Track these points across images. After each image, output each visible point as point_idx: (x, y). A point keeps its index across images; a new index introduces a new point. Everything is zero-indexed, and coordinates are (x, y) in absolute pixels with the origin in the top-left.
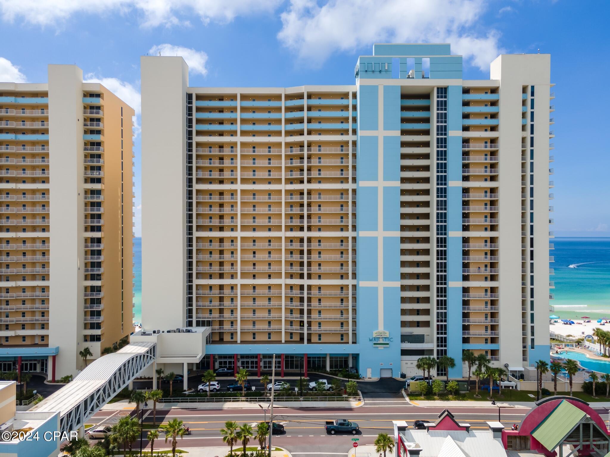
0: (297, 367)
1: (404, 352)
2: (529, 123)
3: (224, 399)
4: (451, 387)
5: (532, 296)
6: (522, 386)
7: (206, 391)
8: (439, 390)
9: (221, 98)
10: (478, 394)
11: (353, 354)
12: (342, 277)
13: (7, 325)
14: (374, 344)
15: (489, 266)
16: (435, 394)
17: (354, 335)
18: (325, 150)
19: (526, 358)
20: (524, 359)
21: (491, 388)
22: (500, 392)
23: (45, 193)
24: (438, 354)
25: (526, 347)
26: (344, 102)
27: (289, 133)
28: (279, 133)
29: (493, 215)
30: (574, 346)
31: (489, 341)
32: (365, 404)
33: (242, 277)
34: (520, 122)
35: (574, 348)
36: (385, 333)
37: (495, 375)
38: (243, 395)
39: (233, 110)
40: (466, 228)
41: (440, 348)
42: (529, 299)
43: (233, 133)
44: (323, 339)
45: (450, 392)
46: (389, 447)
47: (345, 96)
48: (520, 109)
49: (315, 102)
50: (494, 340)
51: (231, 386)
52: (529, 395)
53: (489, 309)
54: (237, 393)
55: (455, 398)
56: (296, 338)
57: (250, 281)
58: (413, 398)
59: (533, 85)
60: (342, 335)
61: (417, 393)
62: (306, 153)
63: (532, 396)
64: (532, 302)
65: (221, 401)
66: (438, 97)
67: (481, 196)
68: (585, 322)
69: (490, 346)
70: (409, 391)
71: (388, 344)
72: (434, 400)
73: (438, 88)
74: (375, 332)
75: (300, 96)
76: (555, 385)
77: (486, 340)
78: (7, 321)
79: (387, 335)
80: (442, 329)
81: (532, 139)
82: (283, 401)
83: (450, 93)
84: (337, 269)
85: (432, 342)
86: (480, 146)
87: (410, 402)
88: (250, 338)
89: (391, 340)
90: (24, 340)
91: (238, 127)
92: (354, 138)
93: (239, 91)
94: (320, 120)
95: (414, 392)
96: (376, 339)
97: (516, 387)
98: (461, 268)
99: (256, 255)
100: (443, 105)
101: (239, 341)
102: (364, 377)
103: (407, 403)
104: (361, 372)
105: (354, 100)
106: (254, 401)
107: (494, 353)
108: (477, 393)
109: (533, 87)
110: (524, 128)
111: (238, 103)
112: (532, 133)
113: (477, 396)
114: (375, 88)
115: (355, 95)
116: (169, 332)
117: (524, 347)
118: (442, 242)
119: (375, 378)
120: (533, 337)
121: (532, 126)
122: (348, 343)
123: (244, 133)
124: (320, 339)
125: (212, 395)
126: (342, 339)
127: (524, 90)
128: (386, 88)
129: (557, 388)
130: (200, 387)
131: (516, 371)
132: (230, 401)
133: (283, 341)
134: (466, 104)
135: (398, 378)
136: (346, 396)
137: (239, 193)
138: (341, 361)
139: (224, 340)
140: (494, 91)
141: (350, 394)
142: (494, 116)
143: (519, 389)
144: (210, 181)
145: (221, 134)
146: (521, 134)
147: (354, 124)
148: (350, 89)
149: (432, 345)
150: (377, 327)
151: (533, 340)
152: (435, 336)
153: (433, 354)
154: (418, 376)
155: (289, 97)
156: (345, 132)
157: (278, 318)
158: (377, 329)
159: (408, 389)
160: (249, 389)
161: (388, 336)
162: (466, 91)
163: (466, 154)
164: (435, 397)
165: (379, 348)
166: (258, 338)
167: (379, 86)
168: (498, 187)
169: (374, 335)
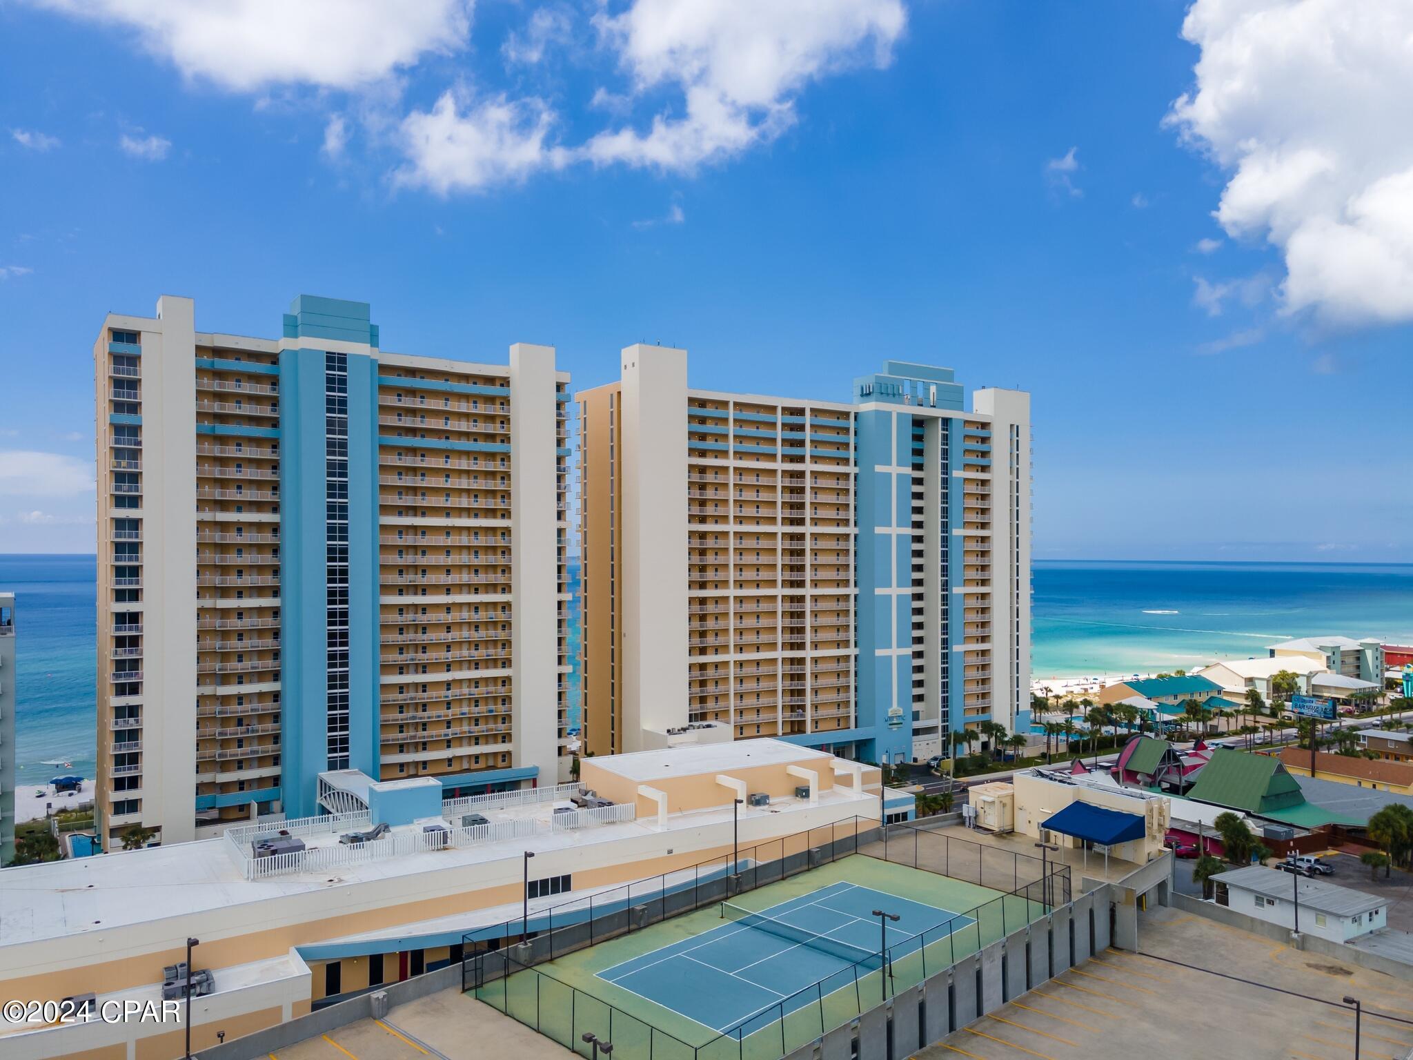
1: (915, 732)
2: (1014, 466)
5: (1018, 658)
9: (704, 404)
11: (855, 741)
12: (842, 646)
13: (424, 744)
14: (890, 725)
15: (981, 625)
17: (857, 717)
18: (821, 483)
23: (506, 532)
24: (942, 731)
26: (844, 423)
28: (774, 457)
29: (984, 568)
31: (980, 711)
33: (735, 651)
34: (1007, 464)
36: (898, 711)
39: (725, 421)
41: (944, 724)
42: (1015, 661)
43: (725, 454)
47: (846, 416)
48: (1009, 449)
49: (818, 420)
50: (984, 710)
53: (980, 676)
59: (1018, 424)
62: (808, 486)
64: (1018, 665)
66: (942, 429)
67: (973, 546)
69: (982, 717)
71: (901, 723)
73: (941, 419)
74: (890, 711)
75: (802, 412)
77: (978, 710)
78: (424, 737)
79: (900, 713)
80: (946, 701)
81: (1017, 484)
83: (952, 427)
84: (836, 635)
85: (937, 717)
86: (974, 489)
89: (904, 719)
90: (450, 765)
91: (731, 446)
92: (856, 470)
94: (823, 444)
96: (891, 719)
99: (743, 621)
100: (947, 439)
105: (857, 422)
109: (1017, 427)
110: (1010, 470)
111: (731, 414)
112: (1017, 477)
115: (857, 417)
118: (945, 599)
121: (1017, 469)
123: (737, 454)
124: (816, 727)
126: (839, 724)
127: (1012, 426)
128: (900, 416)
133: (780, 733)
135: (912, 763)
137: (731, 535)
140: (984, 425)
142: (984, 454)
145: (704, 453)
146: (1009, 477)
147: (856, 453)
148: (852, 409)
149: (938, 722)
150: (891, 705)
152: (940, 710)
153: (938, 732)
155: (786, 411)
156: (846, 461)
157: (771, 703)
158: (892, 707)
161: (902, 715)
162: (966, 424)
165: (894, 729)
166: (745, 733)
167: (893, 413)
168: (989, 537)
169: (890, 715)
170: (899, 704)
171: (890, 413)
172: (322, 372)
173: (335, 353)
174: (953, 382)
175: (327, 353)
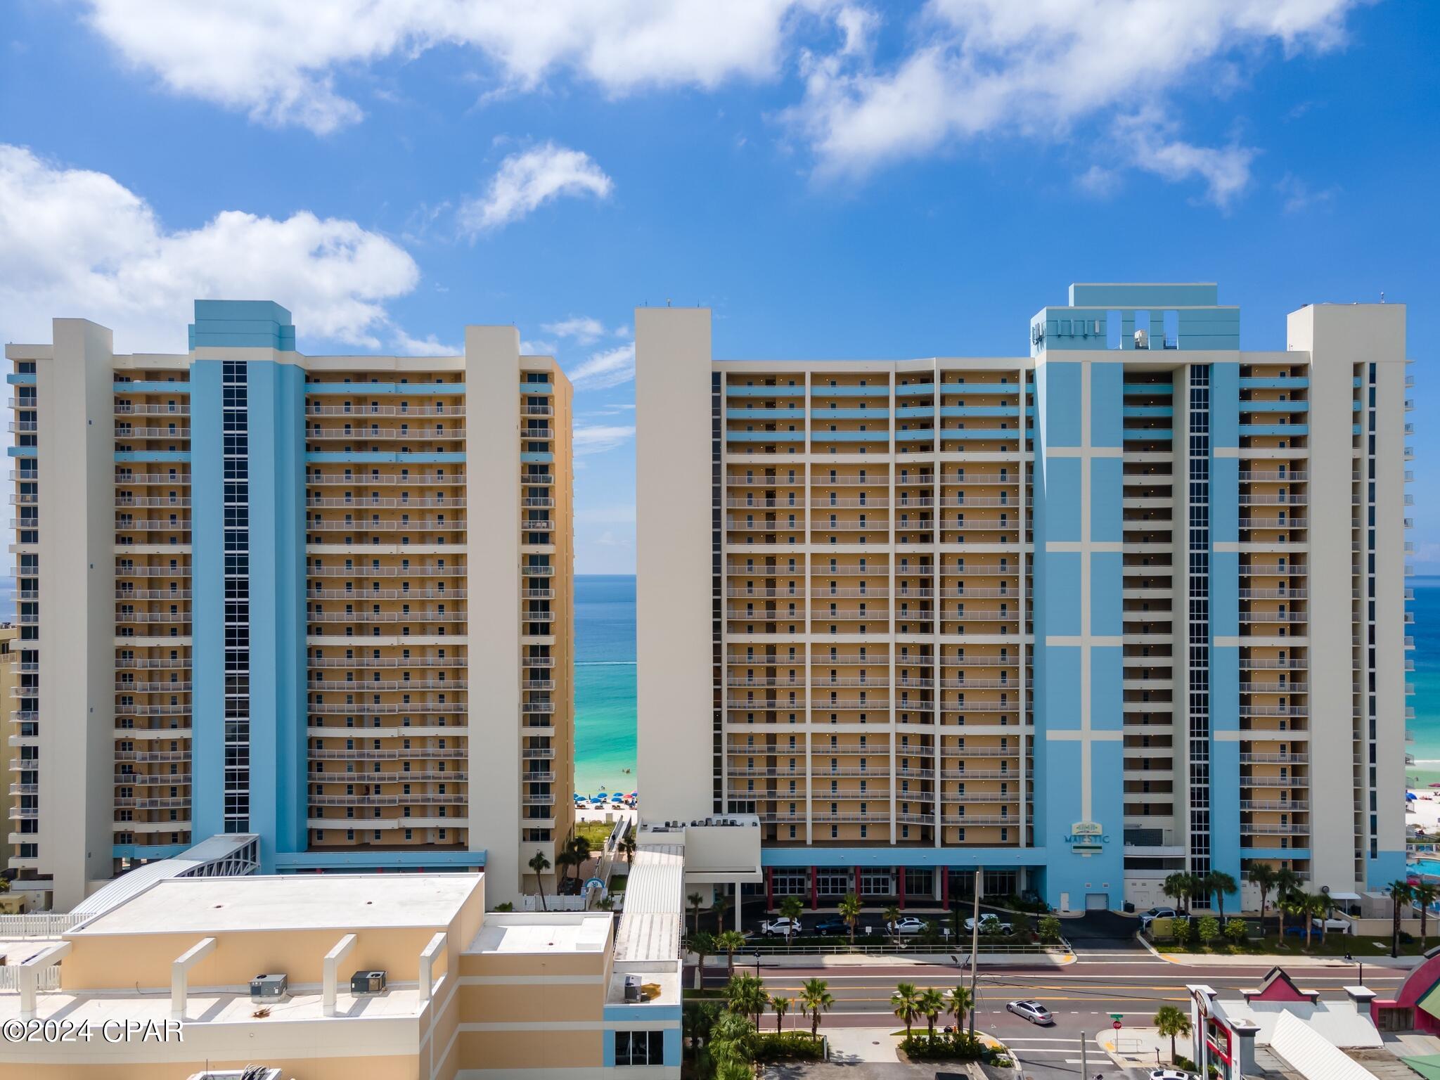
0: (919, 891)
1: (1131, 863)
2: (1366, 433)
3: (821, 948)
4: (1234, 929)
5: (1373, 759)
6: (1360, 927)
7: (782, 935)
8: (1214, 935)
9: (770, 380)
10: (1284, 942)
11: (1027, 867)
12: (1004, 721)
13: (378, 809)
14: (1075, 847)
15: (1288, 701)
16: (1204, 943)
17: (1030, 830)
18: (970, 479)
19: (1361, 875)
20: (1358, 878)
21: (1309, 931)
22: (1324, 940)
23: (459, 561)
24: (1193, 868)
25: (1362, 855)
26: (1009, 388)
27: (903, 447)
28: (882, 446)
29: (1296, 606)
30: (1434, 849)
31: (1290, 842)
32: (1079, 959)
33: (814, 720)
34: (1348, 429)
35: (1434, 852)
36: (1094, 827)
37: (1317, 908)
38: (852, 941)
39: (796, 402)
40: (1245, 630)
41: (1197, 856)
42: (1367, 765)
43: (797, 447)
44: (968, 838)
45: (1232, 940)
46: (1183, 1028)
47: (1011, 376)
48: (1348, 406)
49: (954, 388)
50: (1298, 842)
51: (822, 927)
52: (1376, 944)
53: (1288, 784)
54: (840, 938)
55: (1242, 950)
56: (915, 835)
57: (827, 728)
58: (1163, 949)
59: (1373, 361)
60: (1004, 830)
61: (1168, 940)
62: (937, 485)
63: (1381, 946)
64: (1373, 771)
65: (816, 953)
66: (1192, 383)
67: (1272, 570)
68: (1436, 794)
69: (1292, 853)
70: (1153, 936)
71: (1100, 848)
72: (1204, 952)
73: (1193, 367)
74: (1075, 825)
75: (926, 378)
76: (1424, 926)
77: (1284, 840)
78: (378, 802)
79: (1099, 831)
80: (1201, 820)
81: (1372, 462)
82: (928, 952)
83: (1217, 377)
84: (994, 704)
85: (1183, 844)
86: (1272, 476)
87: (1163, 957)
88: (827, 835)
89: (1106, 840)
91: (808, 435)
92: (1030, 457)
93: (808, 367)
94: (961, 423)
95: (1162, 939)
96: (1078, 838)
97: (1350, 929)
98: (1236, 705)
99: (837, 678)
100: (1200, 398)
101: (809, 842)
102: (1055, 910)
103: (1155, 959)
104: (1050, 900)
105: (1030, 385)
106: (874, 952)
107: (1300, 864)
108: (1281, 941)
109: (1373, 366)
110: (1356, 441)
111: (808, 390)
112: (1372, 451)
113: (1282, 946)
114: (1076, 368)
115: (1031, 377)
116: (694, 824)
117: (1358, 855)
118: (1200, 656)
119: (1077, 912)
120: (1374, 837)
121: (1372, 439)
122: (1017, 845)
123: (817, 446)
124: (962, 838)
125: (795, 943)
126: (1004, 838)
127: (1357, 368)
128: (1097, 368)
129: (1427, 931)
130: (766, 927)
131: (1344, 900)
132: (832, 953)
133: (893, 842)
134: (1245, 395)
135: (1121, 911)
136: (1038, 944)
137: (808, 559)
138: (1003, 879)
139: (778, 839)
140: (1298, 370)
141: (1044, 941)
142: (1297, 418)
143: (1355, 933)
144: (750, 538)
145: (770, 448)
146: (1349, 453)
147: (1030, 431)
148: (1022, 365)
149: (1184, 851)
150: (1078, 815)
151: (1374, 843)
152: (1188, 833)
153: (1183, 867)
154: (1162, 909)
155: (903, 378)
156: (1012, 445)
157: (882, 797)
158: (1080, 819)
159: (1149, 932)
160: (858, 930)
161: (1101, 833)
162: (1245, 371)
163: (1244, 489)
164: (1205, 948)
165: (1084, 855)
166: (842, 835)
167: (1083, 364)
168: (1306, 553)
169: (1075, 832)
170: (1095, 816)
171: (1077, 367)
172: (217, 384)
173: (233, 362)
174: (1216, 304)
175: (224, 362)
